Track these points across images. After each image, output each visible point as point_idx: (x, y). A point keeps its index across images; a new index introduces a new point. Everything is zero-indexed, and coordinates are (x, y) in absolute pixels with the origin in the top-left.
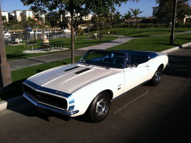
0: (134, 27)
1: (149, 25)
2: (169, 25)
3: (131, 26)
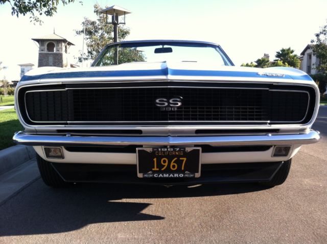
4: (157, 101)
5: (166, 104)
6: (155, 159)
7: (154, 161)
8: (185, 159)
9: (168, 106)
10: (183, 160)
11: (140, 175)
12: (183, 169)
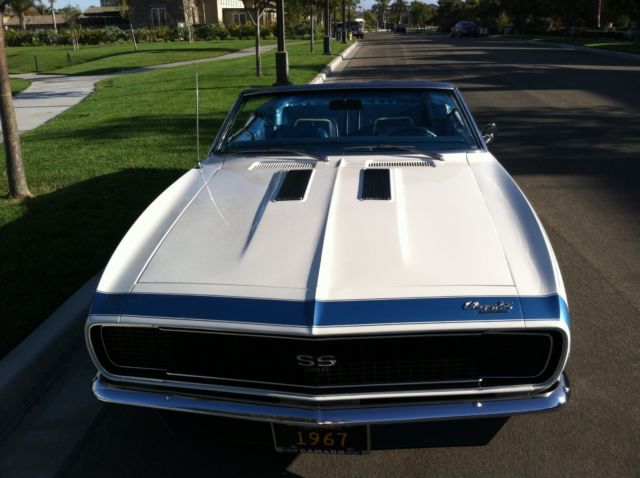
0: (55, 42)
1: (110, 33)
2: (176, 32)
3: (44, 40)
4: (299, 358)
5: (312, 363)
6: (300, 433)
7: (298, 436)
8: (345, 435)
9: (316, 366)
10: (342, 436)
11: (279, 449)
12: (343, 443)
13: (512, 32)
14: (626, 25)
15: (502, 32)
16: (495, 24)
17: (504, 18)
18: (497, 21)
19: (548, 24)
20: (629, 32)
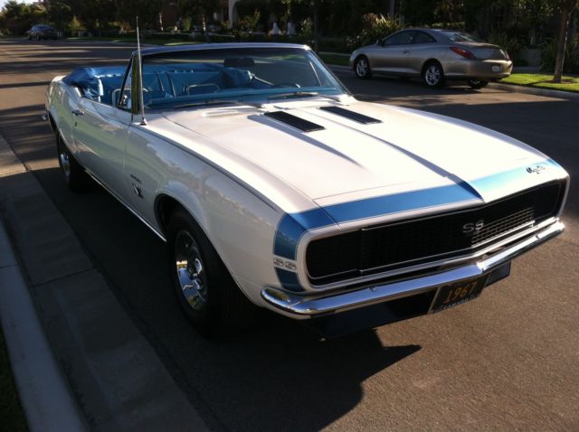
4: (465, 227)
5: (472, 229)
6: (451, 291)
8: (475, 284)
10: (473, 285)
12: (470, 292)
13: (86, 35)
14: (188, 29)
15: (76, 35)
16: (68, 28)
17: (76, 23)
18: (70, 25)
19: (119, 28)
20: (193, 34)
